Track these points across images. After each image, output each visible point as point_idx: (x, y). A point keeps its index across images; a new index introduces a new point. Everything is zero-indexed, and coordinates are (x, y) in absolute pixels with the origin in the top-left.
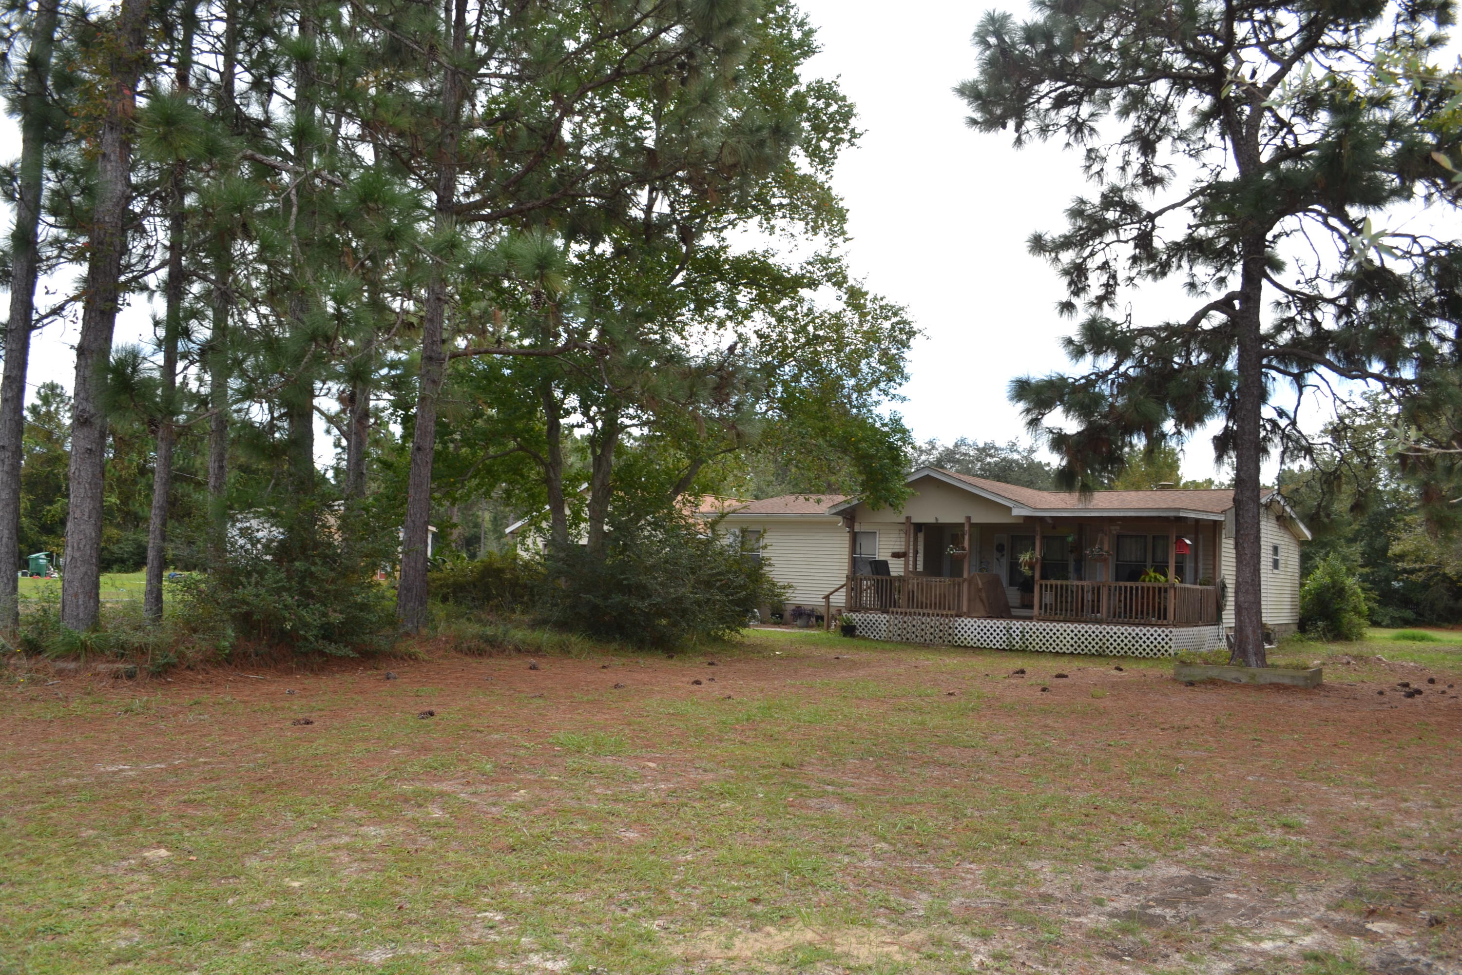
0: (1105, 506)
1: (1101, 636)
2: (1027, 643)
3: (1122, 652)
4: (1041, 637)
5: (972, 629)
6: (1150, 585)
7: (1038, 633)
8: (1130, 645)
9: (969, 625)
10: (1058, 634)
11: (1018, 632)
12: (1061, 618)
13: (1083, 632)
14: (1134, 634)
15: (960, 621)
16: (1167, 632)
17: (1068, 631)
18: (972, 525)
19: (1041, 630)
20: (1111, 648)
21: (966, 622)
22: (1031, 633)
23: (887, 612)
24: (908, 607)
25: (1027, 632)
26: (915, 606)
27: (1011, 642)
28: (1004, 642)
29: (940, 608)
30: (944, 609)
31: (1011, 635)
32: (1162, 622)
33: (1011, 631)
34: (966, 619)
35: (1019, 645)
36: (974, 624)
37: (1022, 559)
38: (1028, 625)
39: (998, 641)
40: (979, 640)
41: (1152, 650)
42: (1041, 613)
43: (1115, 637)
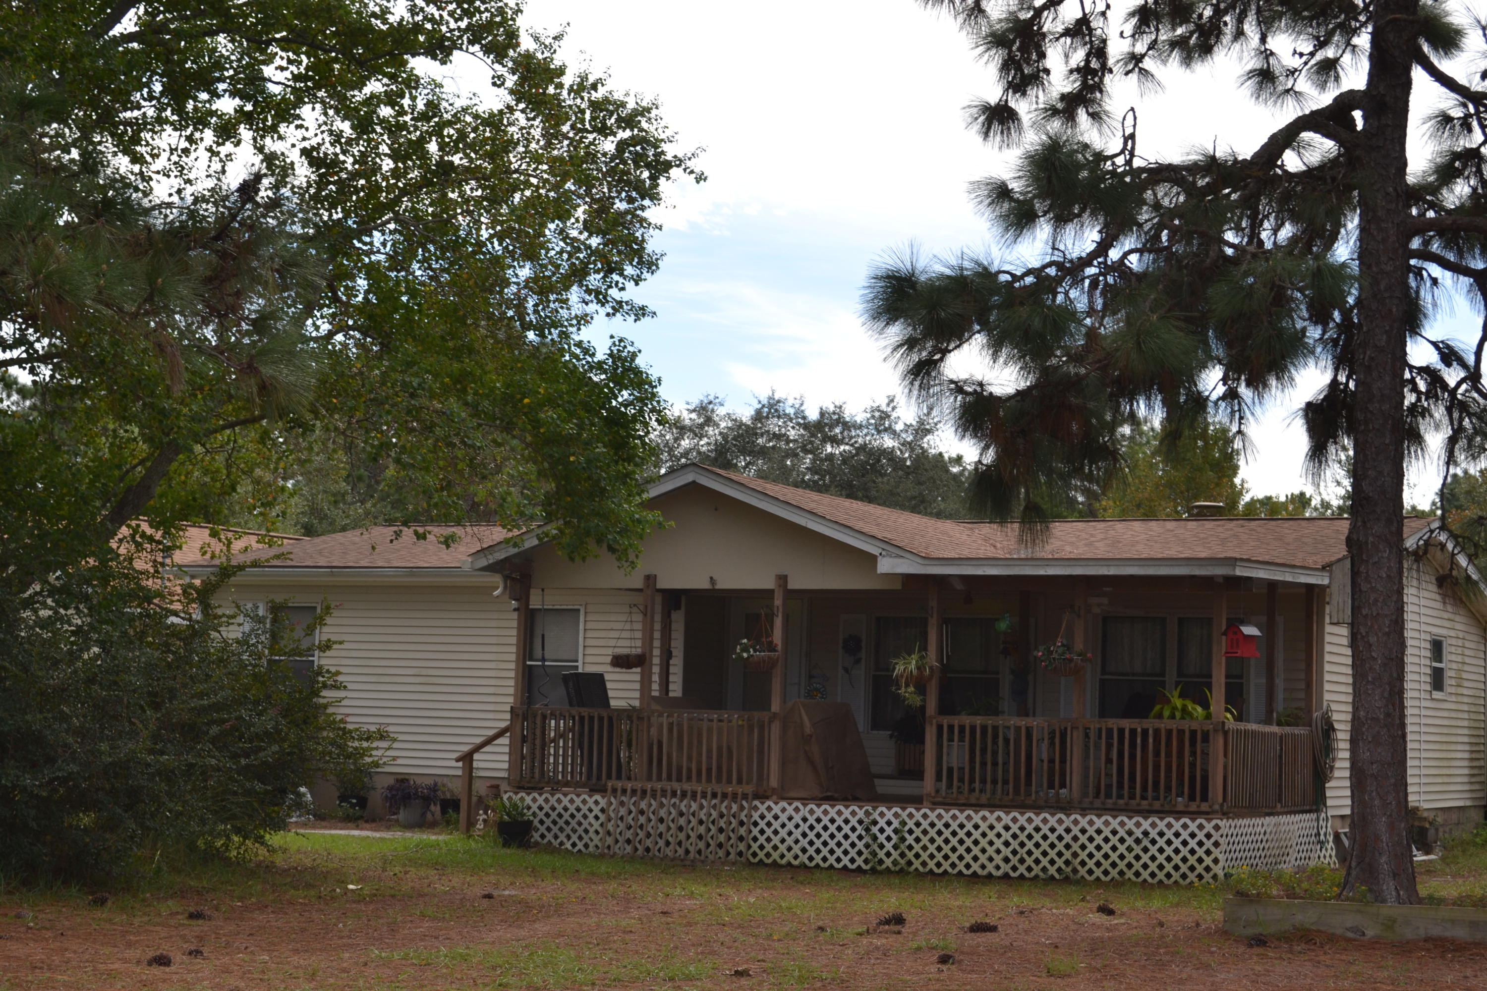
0: (1076, 553)
1: (1068, 838)
2: (910, 855)
3: (1114, 873)
4: (939, 841)
5: (790, 826)
6: (1173, 725)
7: (932, 833)
8: (1130, 857)
9: (783, 818)
10: (976, 834)
11: (889, 831)
12: (984, 799)
13: (1030, 829)
14: (1138, 833)
15: (762, 808)
16: (1209, 827)
17: (999, 828)
18: (792, 595)
19: (939, 825)
20: (1091, 864)
21: (776, 809)
22: (918, 832)
23: (603, 791)
24: (649, 778)
25: (911, 832)
26: (664, 775)
27: (874, 854)
28: (860, 853)
29: (719, 780)
30: (729, 782)
31: (875, 838)
32: (1199, 806)
33: (875, 830)
34: (776, 803)
35: (892, 859)
36: (793, 814)
37: (899, 668)
38: (911, 816)
39: (846, 852)
40: (804, 850)
41: (1177, 867)
42: (939, 788)
43: (1099, 840)
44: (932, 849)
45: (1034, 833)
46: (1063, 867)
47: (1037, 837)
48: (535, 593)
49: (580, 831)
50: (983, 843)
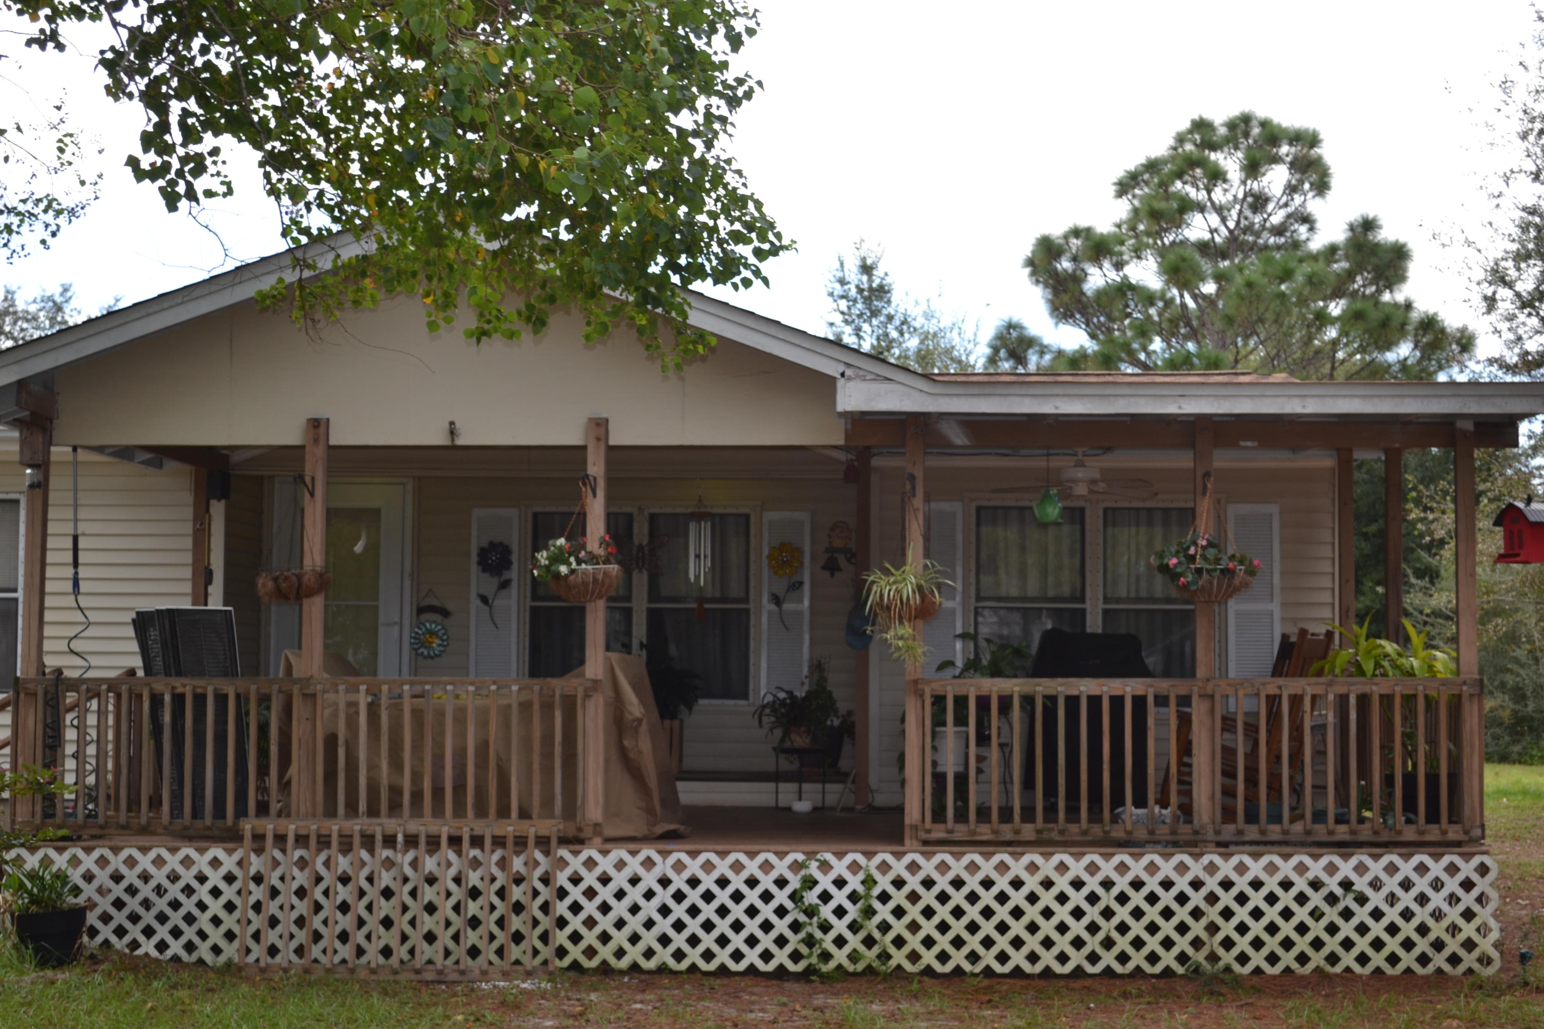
1: (1197, 899)
2: (885, 941)
3: (1288, 958)
5: (635, 895)
6: (1393, 687)
7: (929, 897)
8: (1317, 929)
9: (620, 880)
10: (1017, 898)
11: (840, 897)
12: (1030, 832)
13: (1122, 884)
14: (1332, 884)
15: (576, 864)
16: (1467, 869)
17: (1062, 884)
19: (943, 883)
20: (1243, 944)
21: (605, 864)
22: (899, 897)
23: (232, 837)
24: (331, 812)
25: (884, 897)
26: (362, 806)
27: (810, 941)
28: (781, 941)
29: (481, 812)
30: (504, 812)
31: (811, 912)
32: (1444, 833)
33: (811, 897)
34: (605, 853)
35: (847, 949)
36: (641, 871)
38: (884, 867)
39: (752, 941)
40: (664, 940)
41: (1408, 945)
42: (939, 815)
43: (1257, 899)
44: (928, 927)
45: (1130, 892)
46: (1190, 951)
47: (1137, 899)
48: (59, 452)
49: (176, 918)
50: (1032, 913)
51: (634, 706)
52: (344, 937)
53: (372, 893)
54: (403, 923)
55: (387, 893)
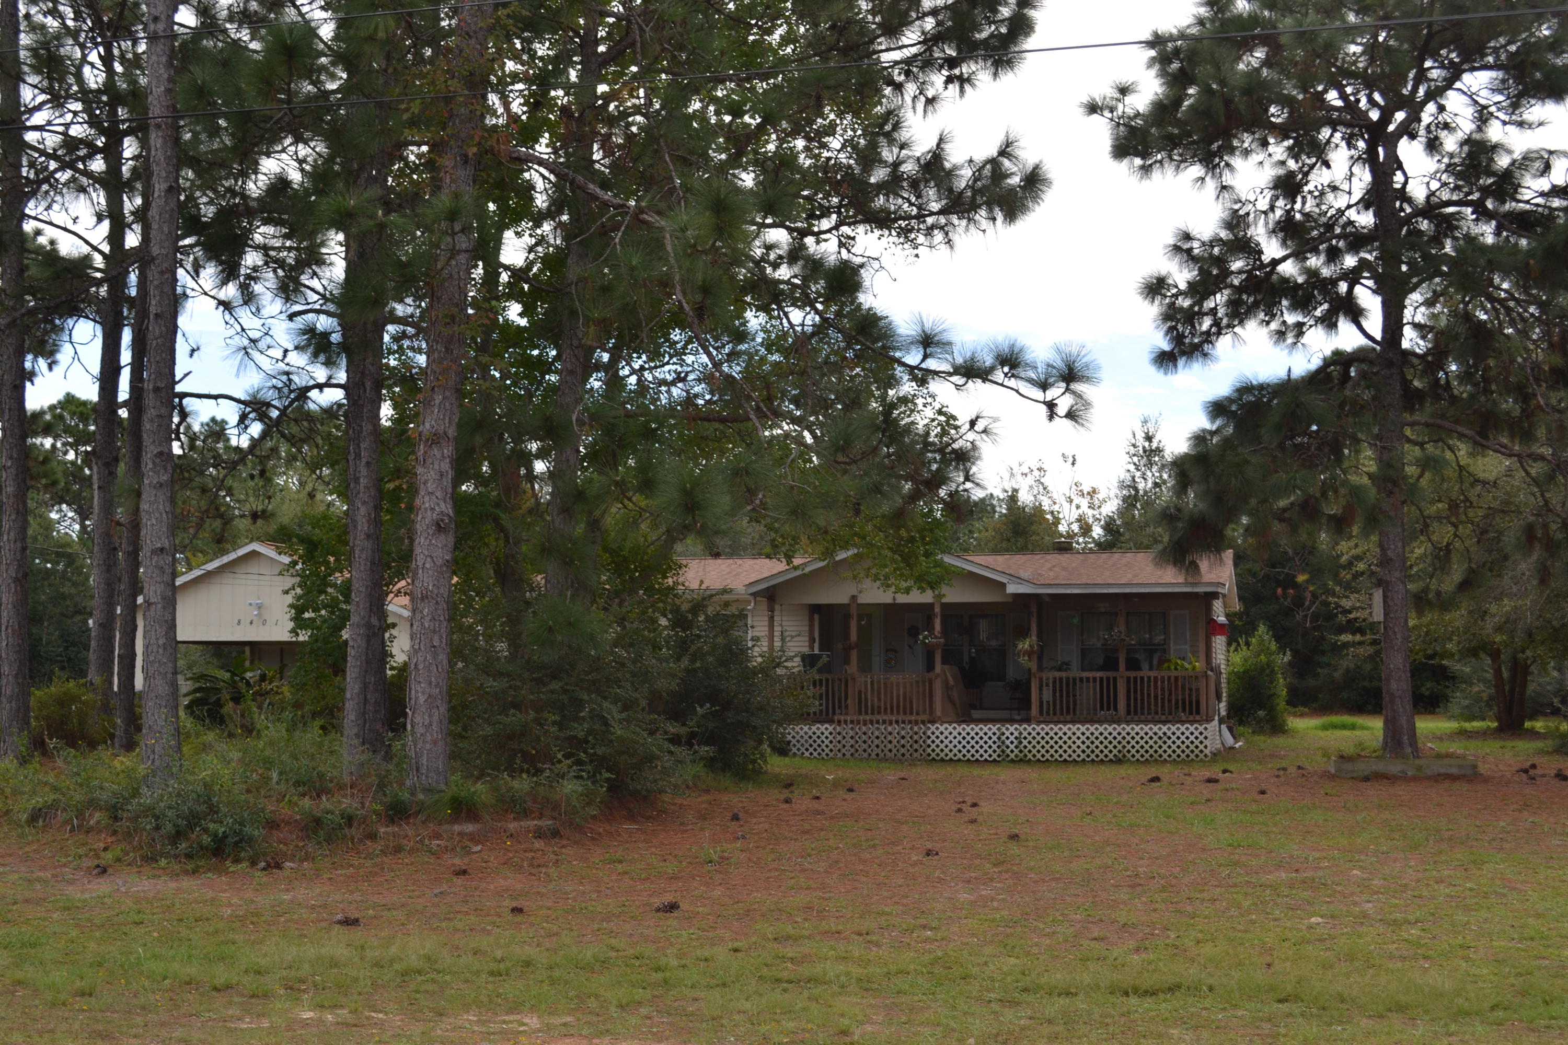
1: (1119, 738)
2: (1025, 751)
4: (1043, 742)
5: (951, 738)
6: (1176, 673)
7: (1039, 738)
8: (1156, 747)
9: (946, 733)
10: (1065, 738)
11: (1012, 738)
12: (1068, 718)
13: (1097, 734)
14: (1160, 733)
15: (933, 728)
16: (1201, 729)
17: (1079, 734)
18: (945, 606)
19: (1043, 734)
20: (1133, 751)
21: (942, 728)
22: (1030, 738)
23: (831, 721)
24: (860, 713)
25: (1025, 738)
26: (869, 712)
27: (1003, 751)
28: (994, 751)
29: (905, 713)
30: (911, 713)
31: (1003, 742)
33: (1003, 738)
34: (941, 725)
35: (1014, 754)
36: (952, 731)
37: (1020, 647)
38: (1025, 729)
39: (986, 751)
40: (960, 751)
41: (1183, 752)
42: (1041, 713)
43: (1137, 738)
44: (1038, 747)
45: (1099, 736)
46: (1117, 754)
47: (1101, 738)
48: (777, 607)
49: (815, 745)
50: (1070, 742)
51: (951, 681)
52: (865, 751)
53: (873, 738)
54: (882, 746)
55: (877, 738)
